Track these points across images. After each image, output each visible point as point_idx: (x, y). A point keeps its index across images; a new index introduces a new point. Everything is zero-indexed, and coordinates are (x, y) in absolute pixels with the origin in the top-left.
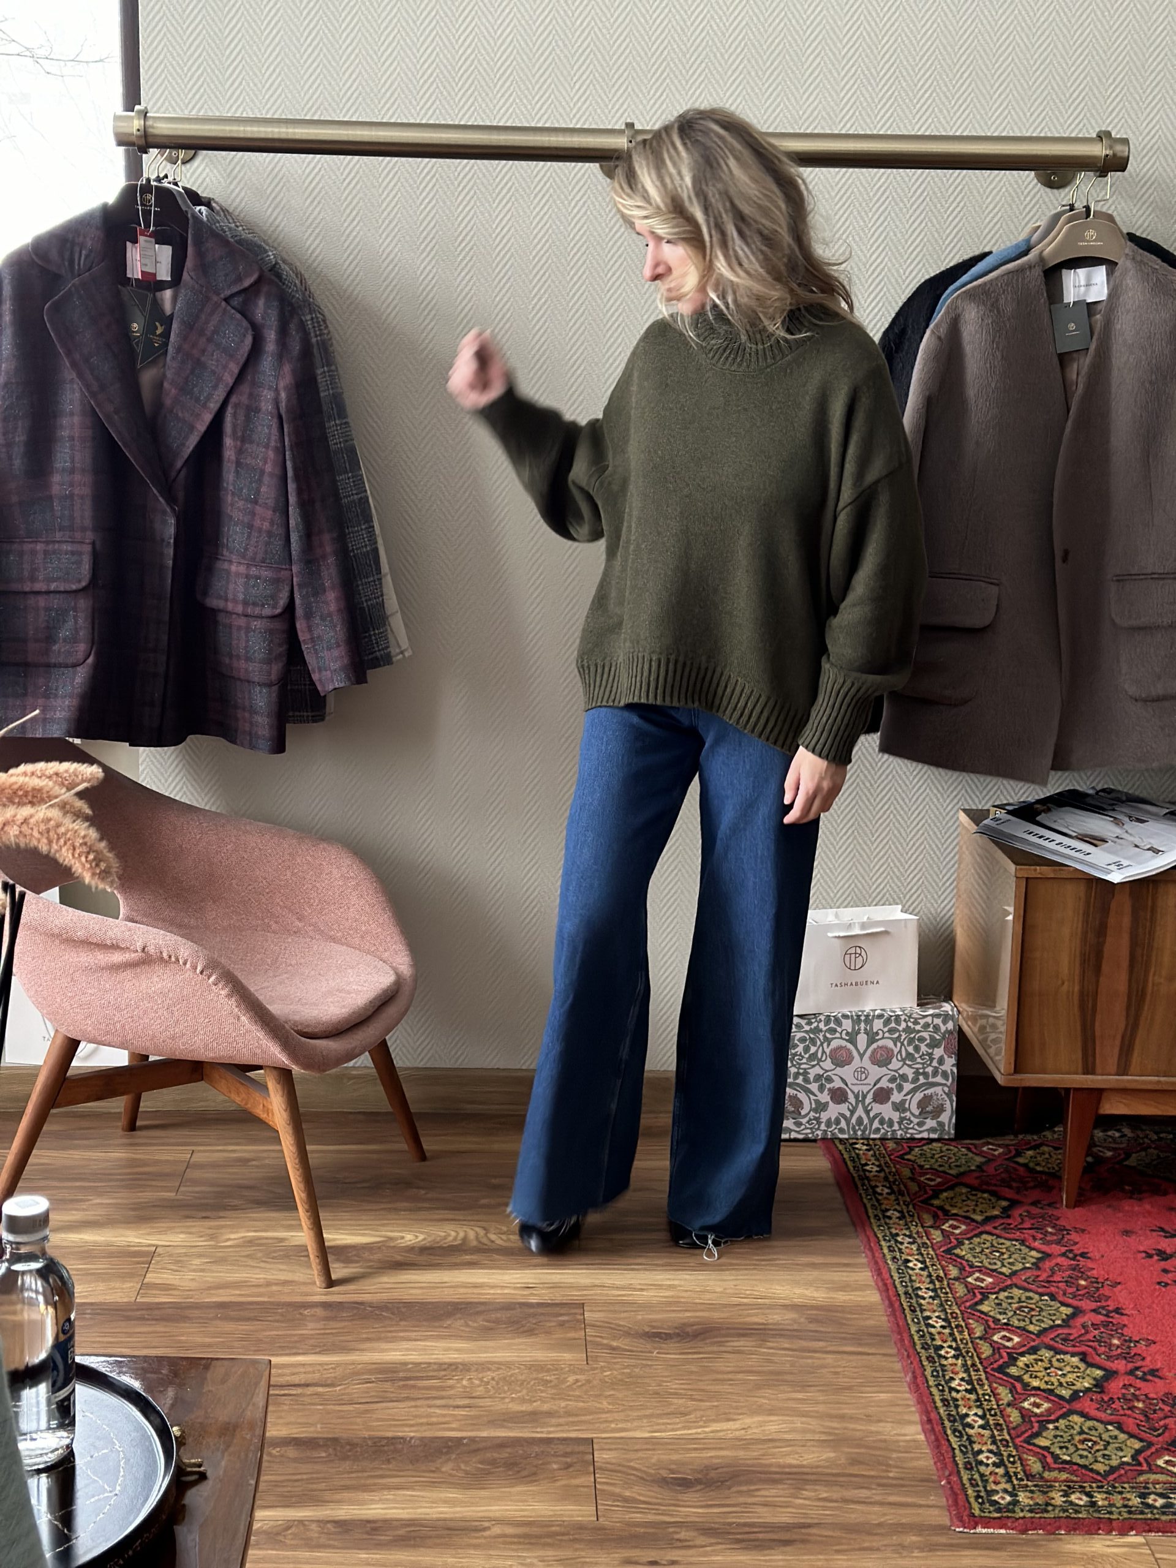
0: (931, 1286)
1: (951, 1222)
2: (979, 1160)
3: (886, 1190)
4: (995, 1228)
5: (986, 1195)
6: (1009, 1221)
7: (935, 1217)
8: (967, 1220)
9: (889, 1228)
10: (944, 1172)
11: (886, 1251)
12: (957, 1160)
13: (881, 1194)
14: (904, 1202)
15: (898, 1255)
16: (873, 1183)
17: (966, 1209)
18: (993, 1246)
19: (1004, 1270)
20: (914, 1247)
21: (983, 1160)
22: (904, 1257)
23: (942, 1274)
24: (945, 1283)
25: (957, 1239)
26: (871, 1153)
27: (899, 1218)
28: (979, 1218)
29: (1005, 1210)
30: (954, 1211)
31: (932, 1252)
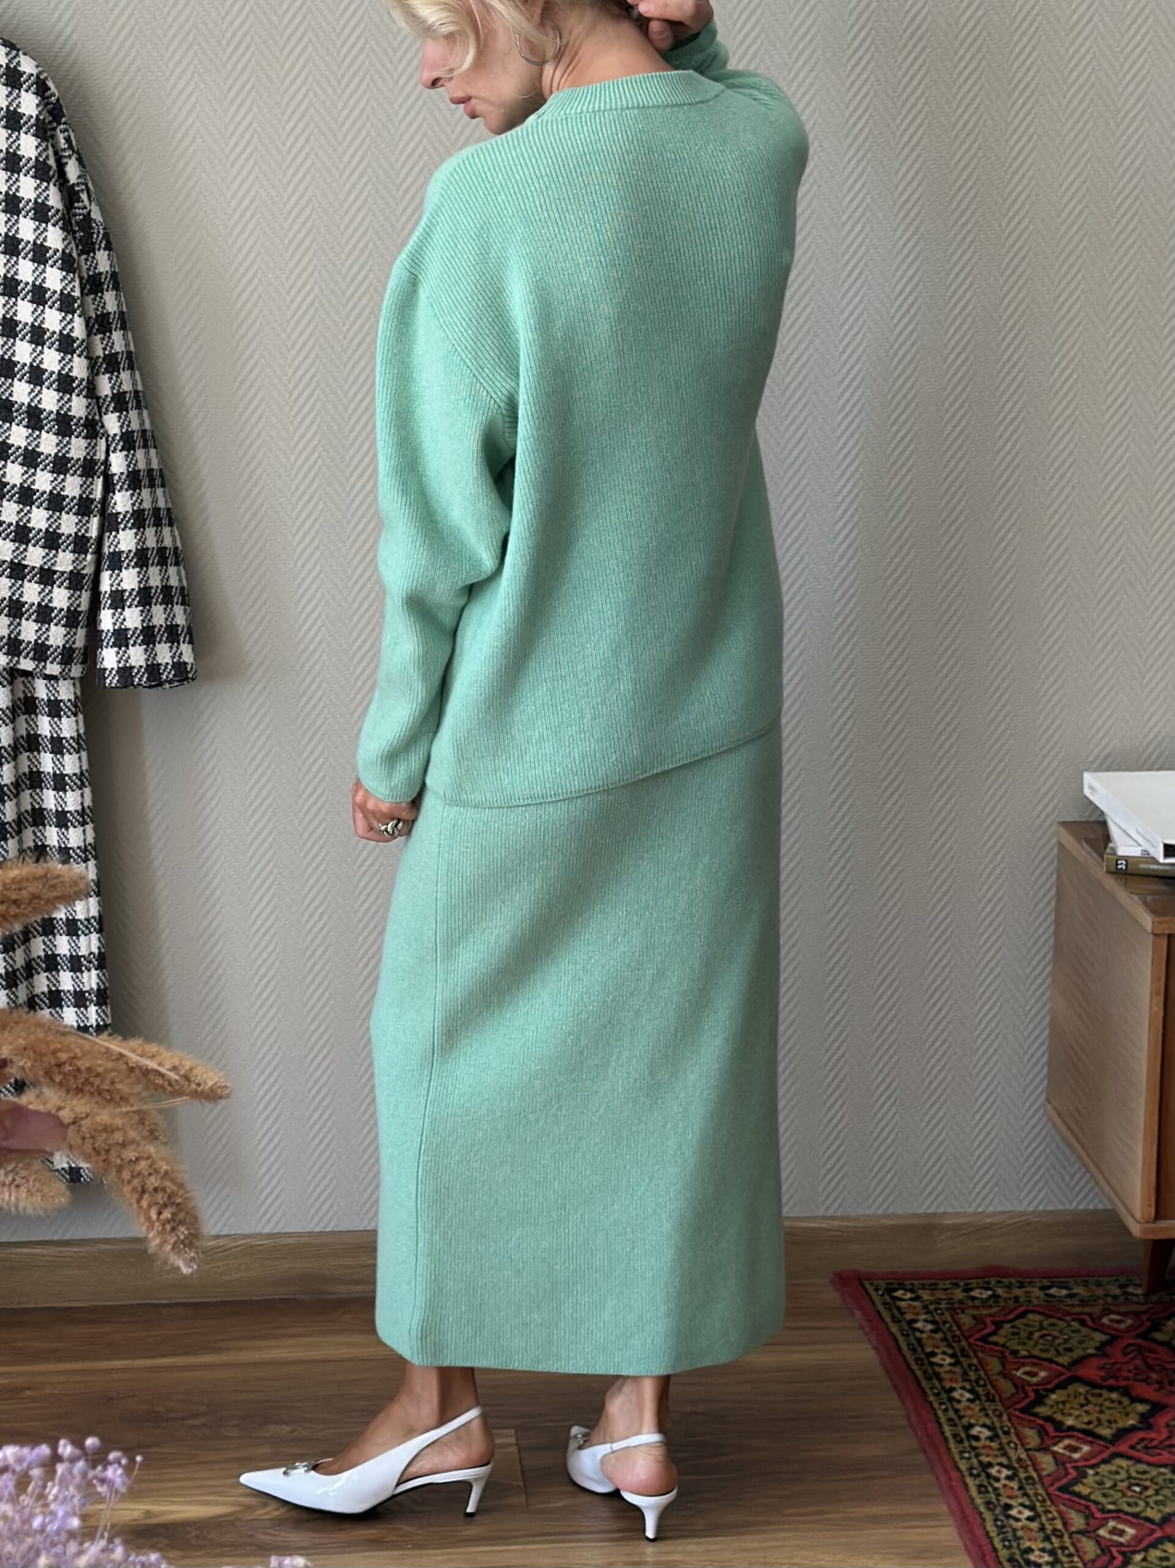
0: (1048, 1546)
1: (1067, 1442)
2: (1099, 1337)
3: (968, 1395)
4: (1132, 1447)
5: (1114, 1396)
6: (1152, 1435)
7: (1042, 1432)
8: (1088, 1435)
9: (977, 1456)
10: (1051, 1361)
11: (974, 1491)
12: (1066, 1341)
13: (959, 1401)
14: (994, 1411)
15: (994, 1500)
16: (948, 1385)
17: (1086, 1420)
18: (1129, 1477)
19: (1150, 1513)
20: (1014, 1485)
21: (1103, 1338)
22: (1004, 1500)
23: (1059, 1525)
24: (1066, 1538)
25: (1076, 1468)
26: (939, 1336)
27: (991, 1439)
28: (1106, 1432)
29: (1143, 1417)
30: (1070, 1422)
31: (1041, 1491)
